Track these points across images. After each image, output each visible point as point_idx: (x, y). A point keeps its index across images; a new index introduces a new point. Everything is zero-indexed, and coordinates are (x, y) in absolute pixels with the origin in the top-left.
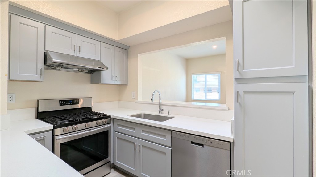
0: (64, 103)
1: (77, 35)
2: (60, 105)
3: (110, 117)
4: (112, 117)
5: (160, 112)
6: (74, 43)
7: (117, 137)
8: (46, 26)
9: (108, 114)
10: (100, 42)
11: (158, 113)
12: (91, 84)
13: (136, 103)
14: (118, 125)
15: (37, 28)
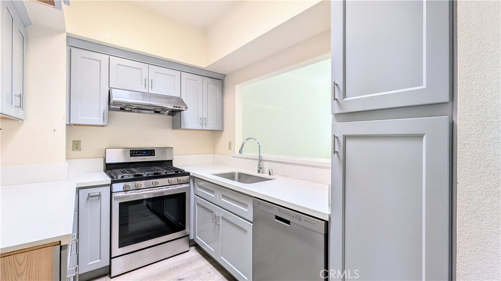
0: (135, 153)
1: (150, 65)
2: (131, 156)
3: (188, 174)
4: (191, 175)
5: (259, 172)
6: (145, 76)
7: (197, 204)
8: (111, 57)
9: (186, 170)
10: (180, 72)
11: (257, 172)
12: (173, 129)
13: (233, 157)
14: (200, 186)
15: (100, 61)
